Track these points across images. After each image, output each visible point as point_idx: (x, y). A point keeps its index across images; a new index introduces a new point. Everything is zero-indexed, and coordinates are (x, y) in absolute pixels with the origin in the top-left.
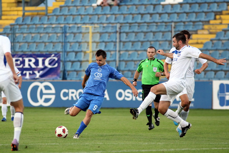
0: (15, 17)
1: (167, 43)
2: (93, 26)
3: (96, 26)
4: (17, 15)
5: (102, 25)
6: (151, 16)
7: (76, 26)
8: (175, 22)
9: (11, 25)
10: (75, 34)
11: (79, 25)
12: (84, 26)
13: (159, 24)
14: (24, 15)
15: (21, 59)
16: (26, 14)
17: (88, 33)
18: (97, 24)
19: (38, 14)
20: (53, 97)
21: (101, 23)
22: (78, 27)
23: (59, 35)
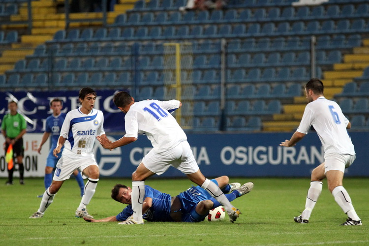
0: (54, 31)
1: (304, 70)
2: (182, 43)
3: (187, 43)
4: (57, 27)
5: (196, 42)
6: (276, 26)
7: (154, 44)
8: (317, 36)
9: (47, 44)
10: (151, 56)
11: (159, 43)
12: (167, 44)
13: (290, 39)
14: (67, 27)
15: (64, 99)
16: (72, 24)
17: (175, 54)
18: (189, 39)
19: (90, 26)
20: (118, 161)
21: (195, 39)
22: (157, 46)
23: (126, 58)
